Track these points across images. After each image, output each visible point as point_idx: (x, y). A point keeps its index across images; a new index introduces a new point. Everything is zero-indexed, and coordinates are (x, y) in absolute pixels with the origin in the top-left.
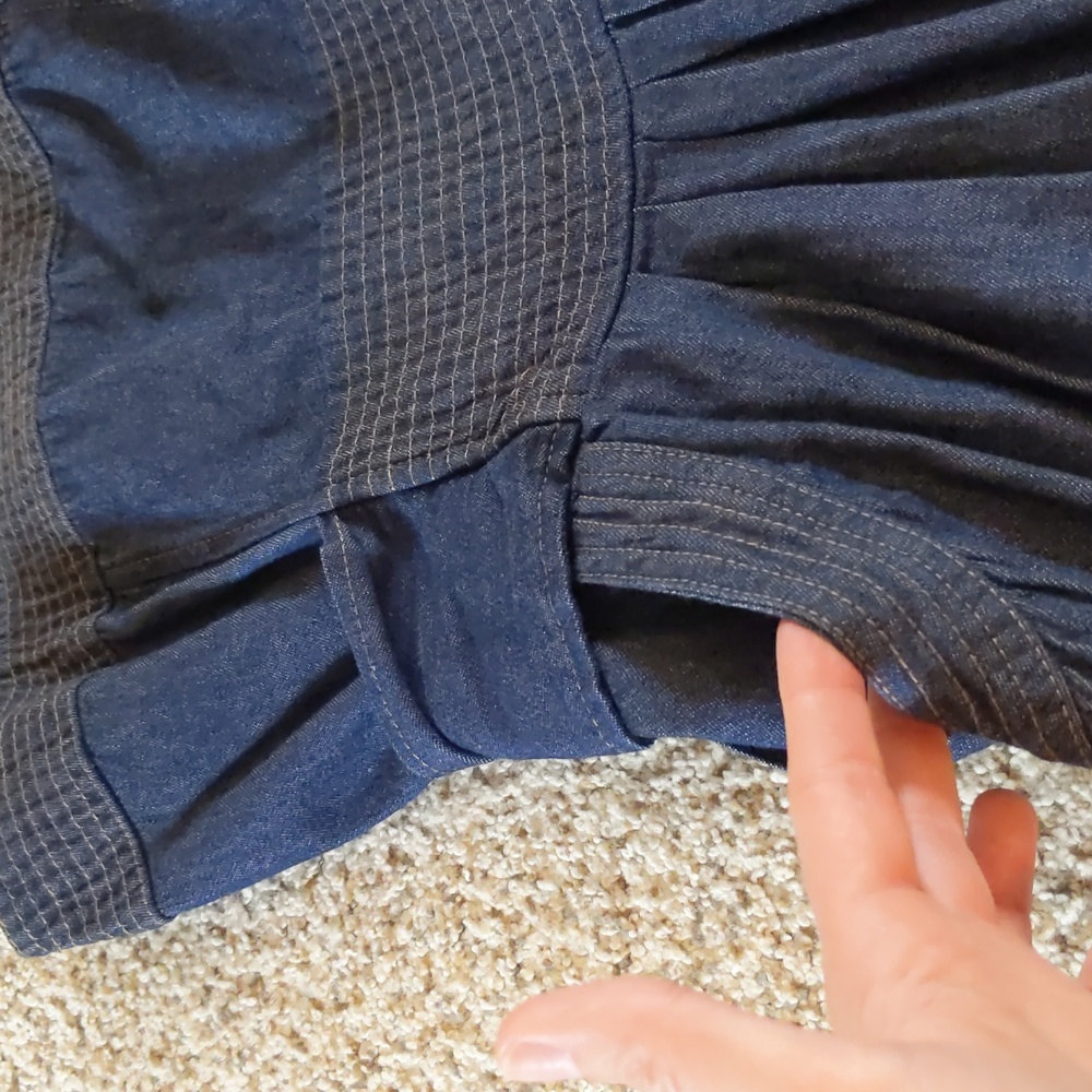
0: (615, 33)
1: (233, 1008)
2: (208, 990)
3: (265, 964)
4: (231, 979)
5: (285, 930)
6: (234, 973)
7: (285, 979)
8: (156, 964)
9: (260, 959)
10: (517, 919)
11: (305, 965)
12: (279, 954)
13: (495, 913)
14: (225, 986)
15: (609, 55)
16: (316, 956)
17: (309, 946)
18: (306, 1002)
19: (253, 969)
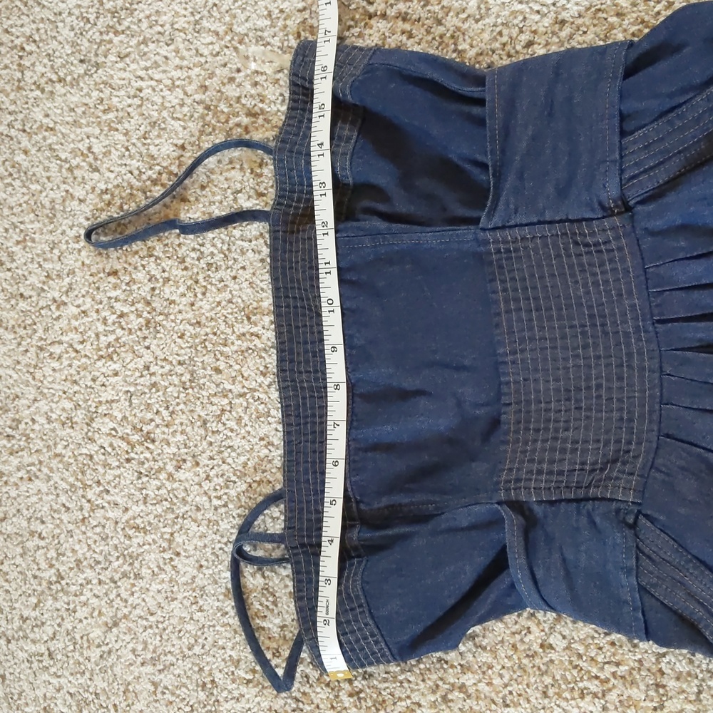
0: (656, 325)
1: (450, 697)
2: (437, 686)
3: (469, 679)
4: (449, 684)
5: (480, 667)
6: (452, 681)
7: (480, 688)
8: (409, 671)
9: (466, 677)
10: (607, 681)
11: (489, 684)
12: (477, 677)
13: (597, 677)
14: (447, 686)
15: (652, 334)
16: (497, 681)
17: (493, 676)
18: (488, 700)
19: (461, 681)
